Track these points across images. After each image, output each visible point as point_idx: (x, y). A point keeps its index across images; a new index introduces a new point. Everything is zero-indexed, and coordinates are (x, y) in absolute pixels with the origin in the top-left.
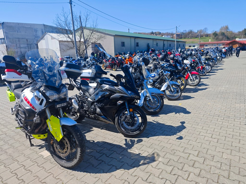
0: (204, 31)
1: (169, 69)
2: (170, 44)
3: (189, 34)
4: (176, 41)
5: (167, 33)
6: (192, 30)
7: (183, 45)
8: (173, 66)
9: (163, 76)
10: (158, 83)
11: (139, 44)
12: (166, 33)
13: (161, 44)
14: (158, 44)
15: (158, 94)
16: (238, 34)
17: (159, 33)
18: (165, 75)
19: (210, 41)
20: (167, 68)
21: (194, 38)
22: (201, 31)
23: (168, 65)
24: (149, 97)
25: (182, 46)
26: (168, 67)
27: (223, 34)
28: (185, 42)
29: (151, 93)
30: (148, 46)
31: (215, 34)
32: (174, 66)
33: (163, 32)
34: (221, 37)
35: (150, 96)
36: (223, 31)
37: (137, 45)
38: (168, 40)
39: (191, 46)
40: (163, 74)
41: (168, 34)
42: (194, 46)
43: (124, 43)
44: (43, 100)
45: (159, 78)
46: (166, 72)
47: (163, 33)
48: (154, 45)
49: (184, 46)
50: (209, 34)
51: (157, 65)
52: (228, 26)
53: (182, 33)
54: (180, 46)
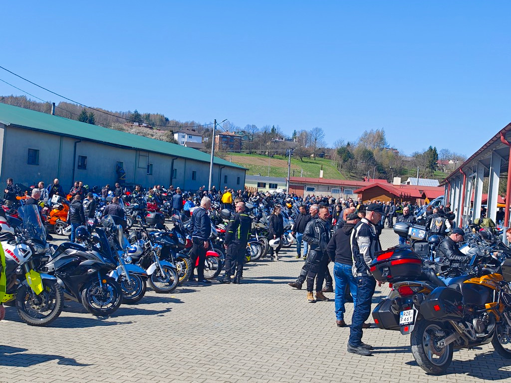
0: (313, 139)
1: (163, 241)
2: (194, 173)
3: (265, 142)
4: (214, 164)
5: (193, 123)
6: (275, 127)
7: (238, 178)
8: (169, 236)
9: (150, 251)
10: (139, 263)
11: (90, 162)
12: (187, 123)
13: (163, 168)
14: (154, 169)
15: (139, 274)
16: (412, 161)
17: (161, 120)
18: (153, 250)
19: (321, 176)
20: (160, 240)
21: (281, 157)
22: (303, 137)
23: (161, 235)
24: (125, 277)
25: (232, 181)
26: (162, 237)
27: (368, 156)
28: (245, 170)
29: (129, 272)
30: (119, 169)
31: (345, 154)
32: (172, 236)
33: (177, 120)
34: (361, 165)
35: (127, 276)
36: (369, 147)
37: (82, 163)
38: (186, 159)
39: (264, 185)
40: (150, 248)
41: (194, 130)
42: (274, 186)
43: (36, 152)
44: (29, 252)
45: (143, 254)
46: (155, 246)
47: (177, 123)
48: (138, 169)
49: (240, 182)
50: (329, 150)
51: (141, 232)
52: (383, 132)
53: (244, 132)
54: (226, 182)
